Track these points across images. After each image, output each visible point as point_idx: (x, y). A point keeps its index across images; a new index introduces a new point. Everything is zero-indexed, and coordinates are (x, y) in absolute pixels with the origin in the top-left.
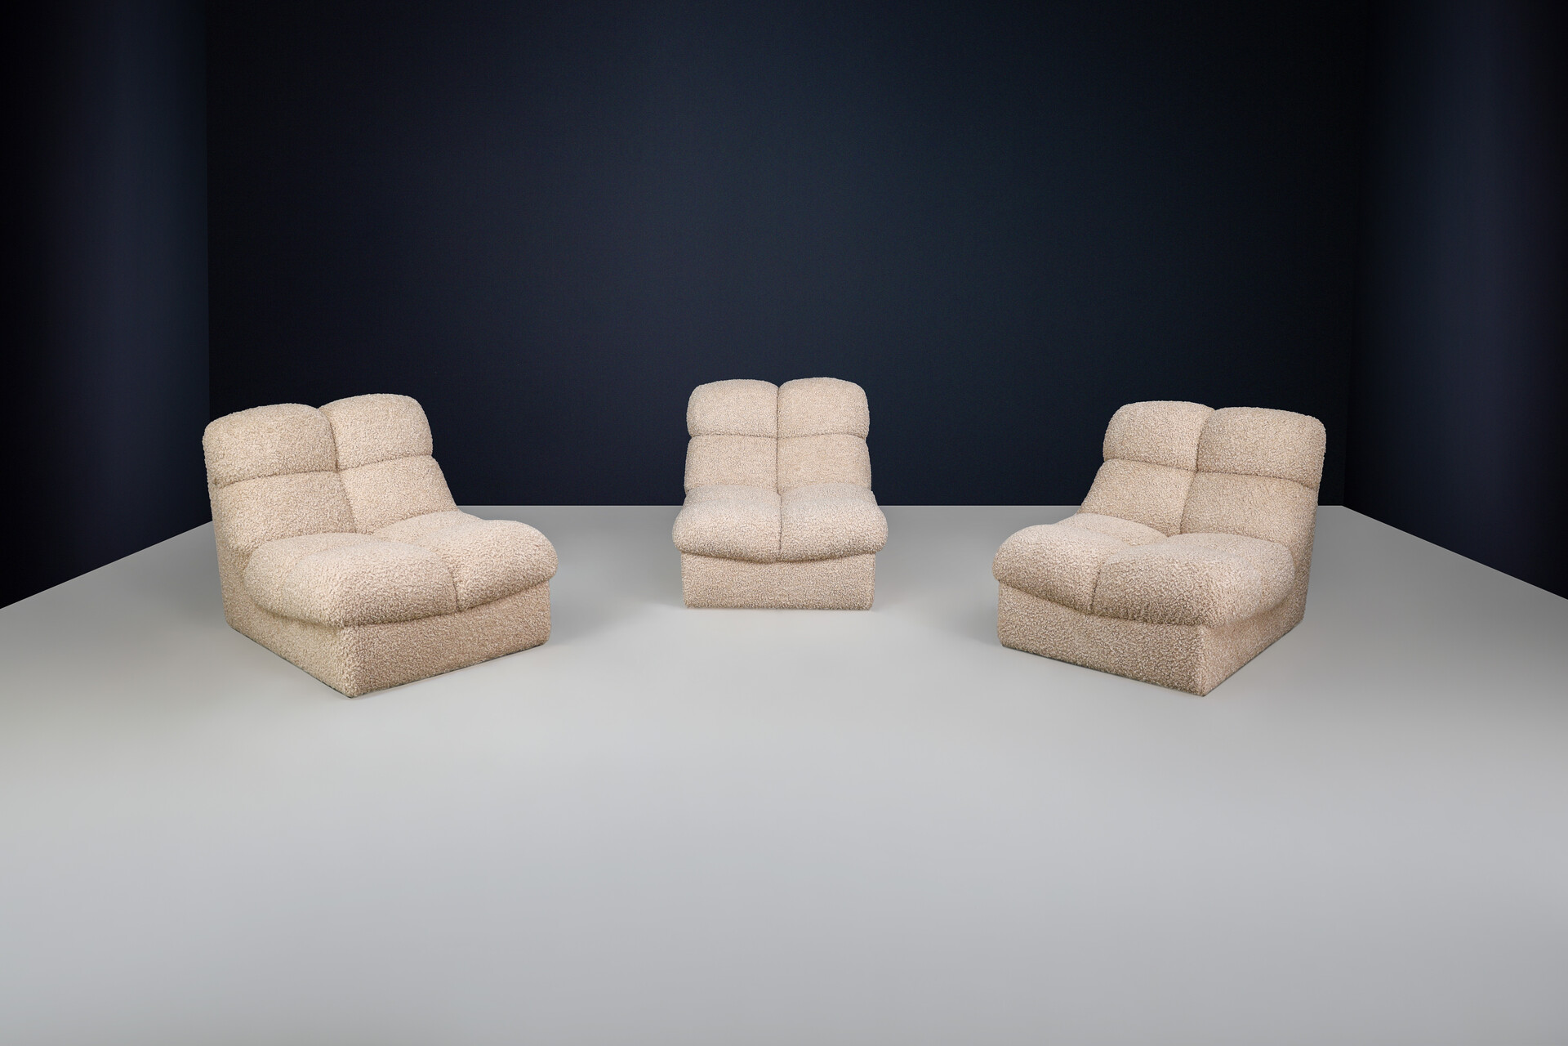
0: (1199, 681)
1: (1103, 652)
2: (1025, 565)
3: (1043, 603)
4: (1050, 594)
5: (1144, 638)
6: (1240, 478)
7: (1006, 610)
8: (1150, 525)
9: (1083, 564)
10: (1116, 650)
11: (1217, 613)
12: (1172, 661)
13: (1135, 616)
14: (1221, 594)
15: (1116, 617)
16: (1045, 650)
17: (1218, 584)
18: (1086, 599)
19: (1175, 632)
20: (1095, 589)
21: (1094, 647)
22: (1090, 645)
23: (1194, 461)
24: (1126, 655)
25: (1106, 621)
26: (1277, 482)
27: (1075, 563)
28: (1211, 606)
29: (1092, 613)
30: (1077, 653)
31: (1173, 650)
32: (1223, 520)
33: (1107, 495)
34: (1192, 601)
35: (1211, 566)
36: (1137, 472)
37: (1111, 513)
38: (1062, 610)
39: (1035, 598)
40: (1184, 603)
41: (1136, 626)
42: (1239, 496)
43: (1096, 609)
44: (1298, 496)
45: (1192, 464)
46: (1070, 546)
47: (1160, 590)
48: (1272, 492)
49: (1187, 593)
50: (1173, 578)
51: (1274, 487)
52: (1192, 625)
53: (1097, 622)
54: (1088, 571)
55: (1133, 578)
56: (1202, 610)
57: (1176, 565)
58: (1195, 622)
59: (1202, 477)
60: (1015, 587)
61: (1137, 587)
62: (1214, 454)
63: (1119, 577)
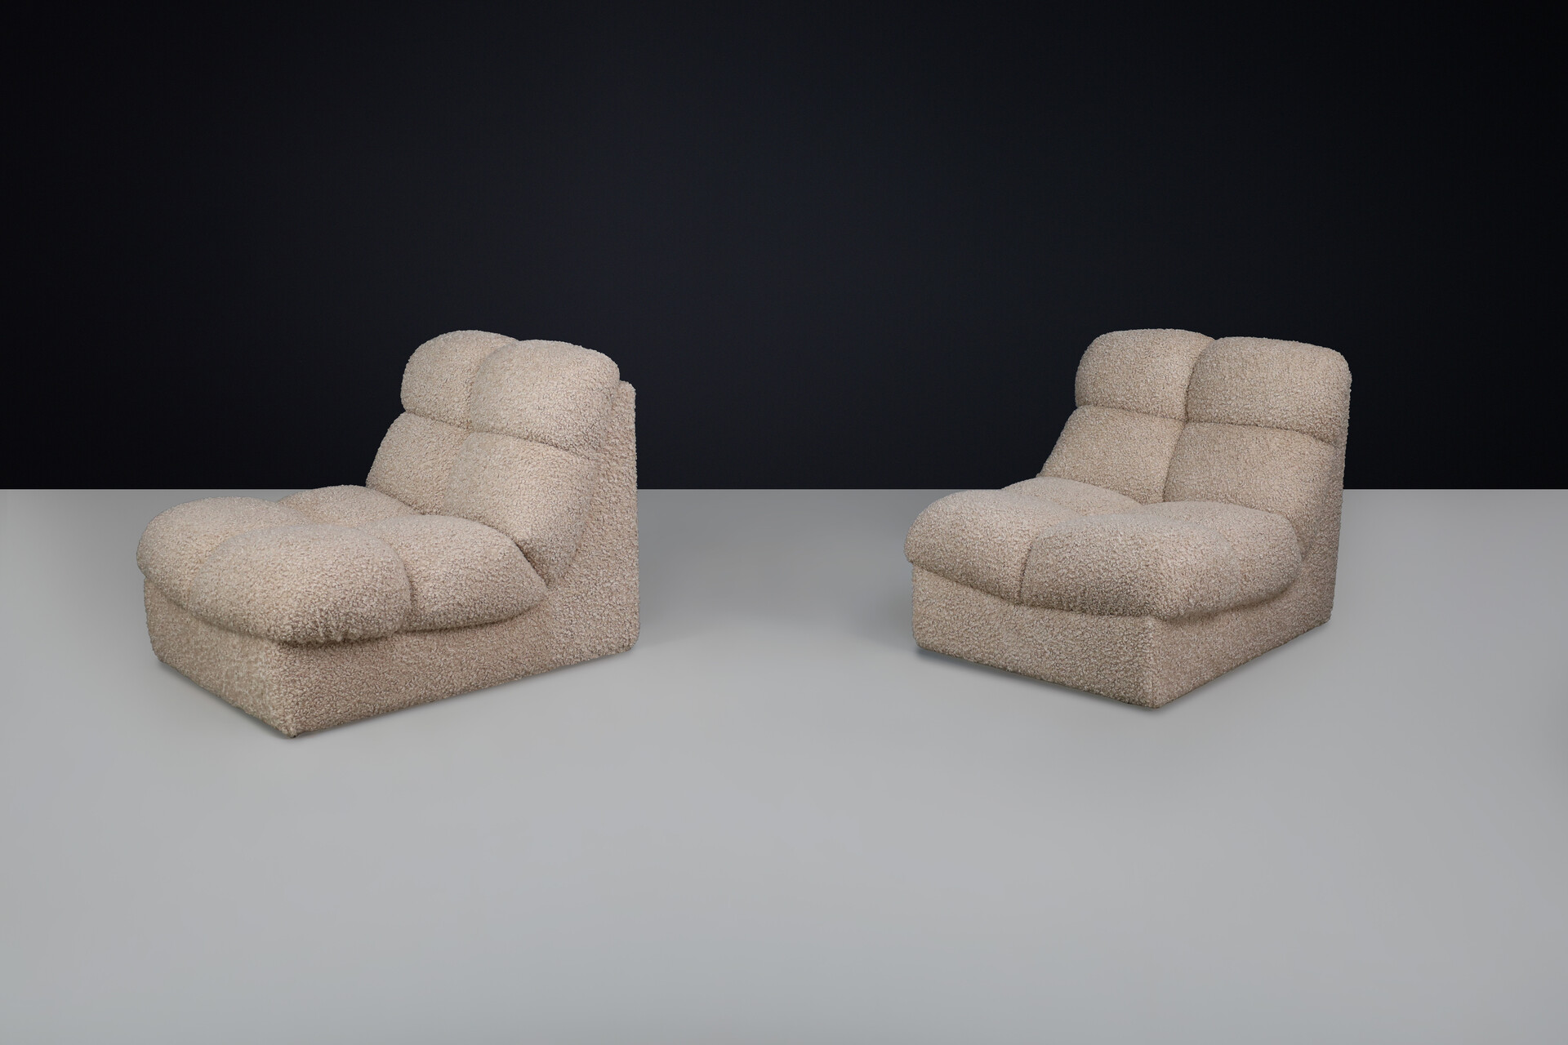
0: (1148, 688)
1: (1036, 653)
2: (940, 541)
3: (964, 590)
4: (971, 580)
5: (1083, 634)
6: (1236, 429)
7: (921, 600)
8: (1124, 493)
9: (1009, 539)
10: (1051, 651)
11: (1166, 600)
12: (1117, 664)
13: (1071, 606)
14: (1173, 576)
15: (1048, 606)
16: (969, 652)
17: (1169, 562)
18: (1012, 583)
19: (1120, 625)
20: (1023, 571)
21: (1026, 647)
22: (1021, 645)
23: (1183, 407)
24: (1063, 656)
25: (1038, 612)
26: (1281, 434)
27: (1000, 538)
28: (1159, 591)
29: (1020, 603)
30: (1006, 655)
31: (1117, 649)
32: (1212, 484)
33: (1073, 453)
34: (1137, 585)
35: (1163, 539)
36: (1110, 421)
37: (1077, 476)
38: (988, 600)
39: (955, 584)
40: (1127, 587)
41: (1073, 618)
42: (1232, 453)
43: (1026, 596)
44: (1307, 453)
45: (1179, 411)
46: (996, 516)
47: (1099, 571)
48: (1273, 446)
49: (1131, 575)
50: (1115, 555)
51: (1276, 440)
52: (1138, 616)
53: (1028, 614)
54: (1016, 548)
55: (1067, 555)
56: (1149, 595)
57: (1120, 539)
58: (1140, 611)
59: (1192, 429)
60: (931, 571)
61: (1071, 567)
62: (1205, 398)
63: (1050, 555)
